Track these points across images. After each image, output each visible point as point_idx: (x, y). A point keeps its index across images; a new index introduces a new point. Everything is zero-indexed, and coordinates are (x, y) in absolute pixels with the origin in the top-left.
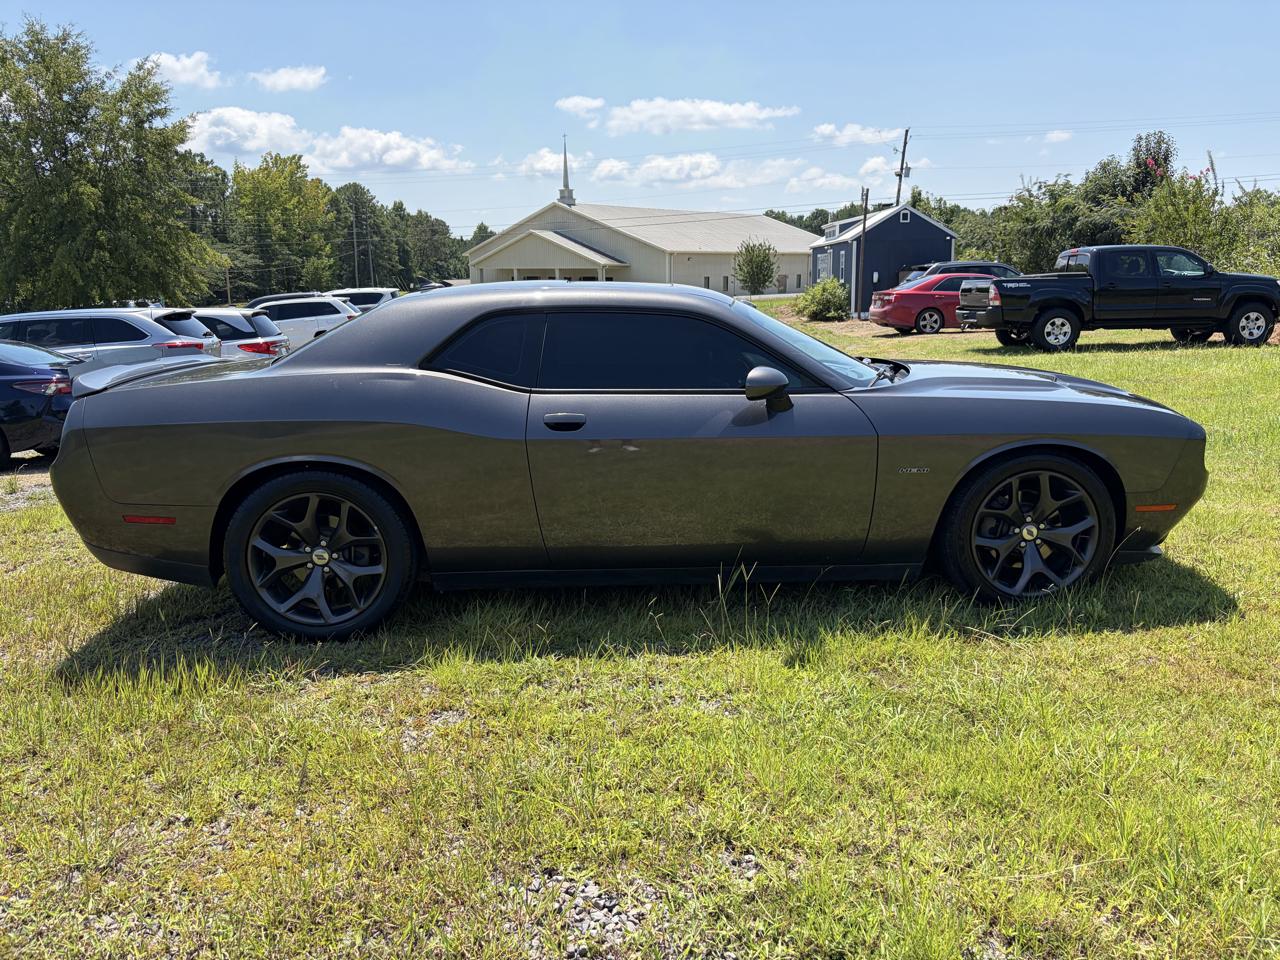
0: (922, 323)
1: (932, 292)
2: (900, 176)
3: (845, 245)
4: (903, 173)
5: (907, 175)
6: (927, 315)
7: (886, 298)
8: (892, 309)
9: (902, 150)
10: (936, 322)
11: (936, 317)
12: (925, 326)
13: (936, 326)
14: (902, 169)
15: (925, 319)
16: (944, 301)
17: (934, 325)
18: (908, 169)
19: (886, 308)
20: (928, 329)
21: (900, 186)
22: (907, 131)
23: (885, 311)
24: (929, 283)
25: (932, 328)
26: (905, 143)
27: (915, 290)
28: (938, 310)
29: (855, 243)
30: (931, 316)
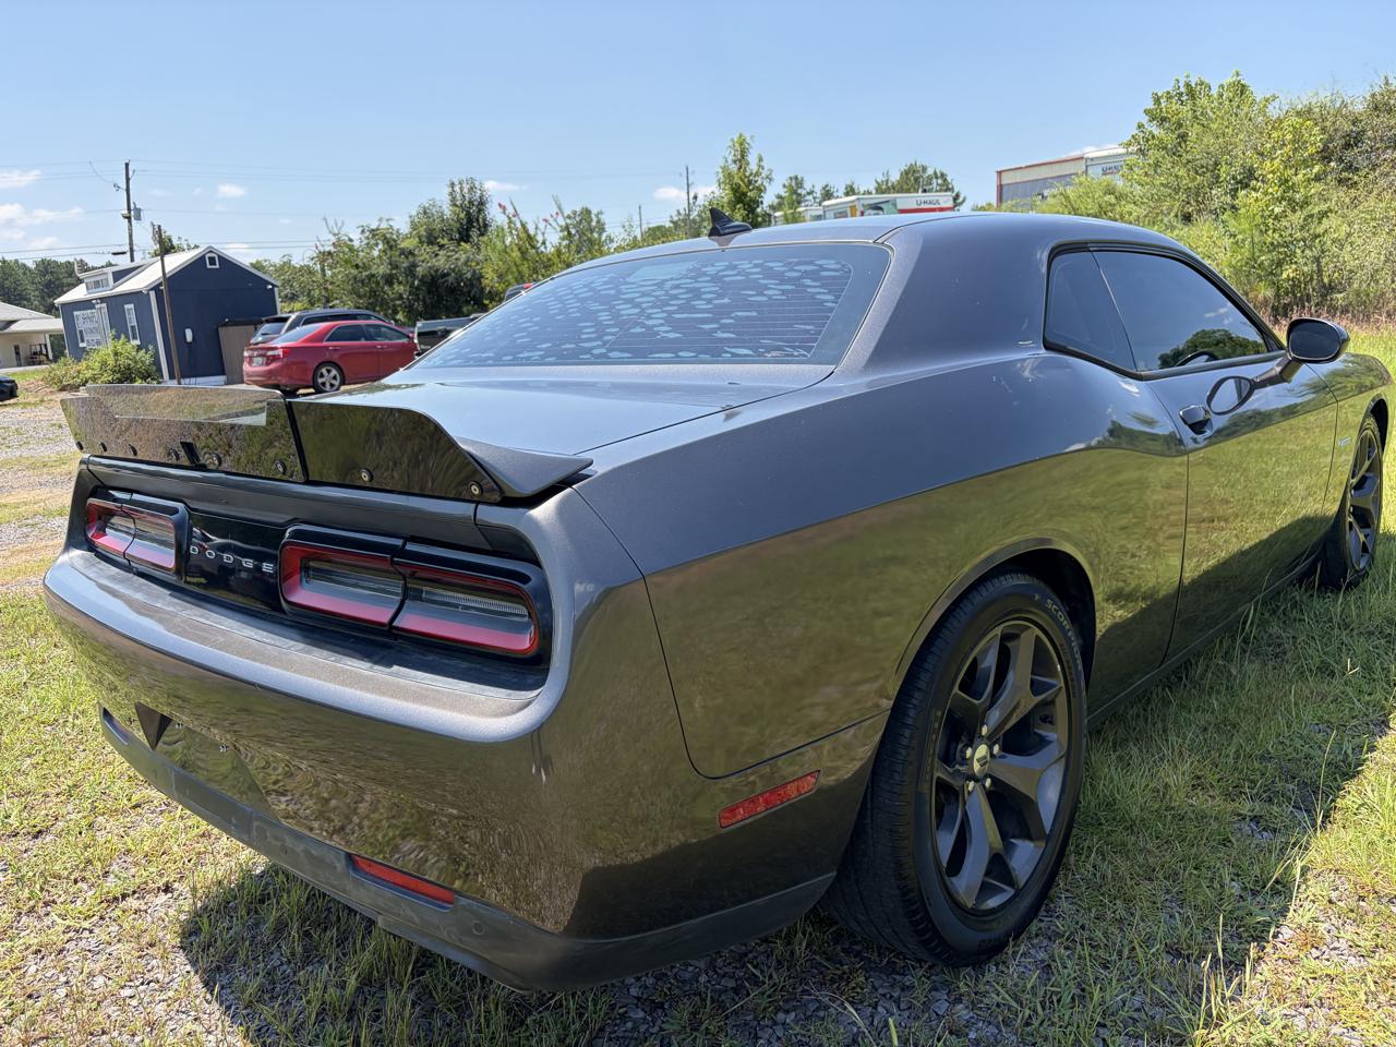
0: (320, 380)
1: (325, 343)
2: (129, 218)
3: (135, 296)
4: (132, 214)
5: (138, 218)
6: (324, 371)
7: (270, 353)
8: (282, 367)
9: (125, 187)
10: (335, 378)
11: (334, 372)
12: (324, 384)
13: (336, 383)
14: (129, 209)
15: (322, 376)
16: (341, 353)
17: (334, 382)
18: (138, 211)
19: (273, 366)
20: (328, 387)
21: (130, 230)
22: (127, 165)
23: (270, 372)
24: (319, 333)
25: (332, 385)
26: (128, 179)
27: (305, 341)
28: (334, 363)
29: (152, 294)
30: (329, 371)
